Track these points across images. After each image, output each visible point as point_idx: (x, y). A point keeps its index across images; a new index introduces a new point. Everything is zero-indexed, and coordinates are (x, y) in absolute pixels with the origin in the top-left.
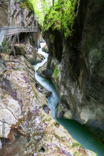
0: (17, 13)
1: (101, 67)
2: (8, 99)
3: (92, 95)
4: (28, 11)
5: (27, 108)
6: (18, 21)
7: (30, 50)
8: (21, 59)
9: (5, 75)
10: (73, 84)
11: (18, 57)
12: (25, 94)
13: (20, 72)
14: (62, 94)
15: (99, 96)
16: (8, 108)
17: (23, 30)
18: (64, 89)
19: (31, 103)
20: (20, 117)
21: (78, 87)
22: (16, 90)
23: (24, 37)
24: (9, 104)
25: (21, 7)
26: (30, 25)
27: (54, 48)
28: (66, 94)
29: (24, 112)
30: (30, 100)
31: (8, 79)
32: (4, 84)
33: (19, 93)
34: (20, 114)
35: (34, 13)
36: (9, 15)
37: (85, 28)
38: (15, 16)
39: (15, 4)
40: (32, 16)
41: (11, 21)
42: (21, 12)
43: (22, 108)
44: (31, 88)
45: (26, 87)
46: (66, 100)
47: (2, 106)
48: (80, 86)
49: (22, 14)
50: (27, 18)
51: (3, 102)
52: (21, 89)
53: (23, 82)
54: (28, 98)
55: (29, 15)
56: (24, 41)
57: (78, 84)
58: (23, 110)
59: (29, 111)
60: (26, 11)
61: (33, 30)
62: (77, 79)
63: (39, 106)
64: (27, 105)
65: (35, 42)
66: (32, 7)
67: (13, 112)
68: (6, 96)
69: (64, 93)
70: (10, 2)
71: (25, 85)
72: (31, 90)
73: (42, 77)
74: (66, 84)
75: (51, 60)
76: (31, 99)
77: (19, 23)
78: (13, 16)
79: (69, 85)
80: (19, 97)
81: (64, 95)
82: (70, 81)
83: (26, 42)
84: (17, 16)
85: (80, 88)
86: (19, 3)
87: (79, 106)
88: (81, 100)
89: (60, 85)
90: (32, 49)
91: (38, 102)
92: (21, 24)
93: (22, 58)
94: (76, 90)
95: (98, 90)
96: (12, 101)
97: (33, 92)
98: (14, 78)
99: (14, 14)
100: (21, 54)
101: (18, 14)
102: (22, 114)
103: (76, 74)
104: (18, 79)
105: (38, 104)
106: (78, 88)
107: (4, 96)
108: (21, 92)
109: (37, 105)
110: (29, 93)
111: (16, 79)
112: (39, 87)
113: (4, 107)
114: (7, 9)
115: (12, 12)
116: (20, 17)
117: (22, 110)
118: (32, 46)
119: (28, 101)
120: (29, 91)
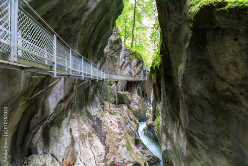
0: (125, 64)
1: (189, 82)
2: (94, 139)
3: (194, 131)
4: (136, 62)
5: (113, 158)
6: (126, 72)
7: (137, 101)
8: (123, 108)
9: (99, 115)
10: (174, 126)
11: (121, 106)
12: (115, 139)
13: (116, 117)
14: (164, 148)
15: (204, 132)
16: (92, 149)
17: (130, 79)
18: (166, 140)
19: (119, 152)
20: (101, 164)
21: (181, 129)
22: (106, 133)
23: (131, 87)
24: (94, 145)
25: (129, 59)
26: (138, 74)
27: (157, 89)
28: (169, 147)
29: (107, 160)
30: (118, 148)
31: (101, 119)
32: (96, 124)
33: (108, 137)
34: (102, 160)
35: (143, 62)
36: (117, 66)
37: (170, 49)
38: (123, 67)
39: (125, 57)
40: (141, 65)
41: (119, 72)
42: (130, 63)
43: (106, 154)
44: (123, 135)
45: (118, 131)
46: (171, 159)
47: (87, 145)
48: (182, 127)
49: (130, 64)
50: (135, 68)
51: (89, 141)
52: (112, 133)
53: (116, 126)
54: (116, 145)
55: (137, 65)
56: (131, 90)
57: (180, 124)
58: (107, 157)
59: (113, 162)
60: (135, 61)
61: (142, 79)
62: (178, 116)
63: (128, 160)
64: (113, 153)
65: (148, 96)
66: (141, 57)
67: (96, 156)
68: (94, 135)
69: (166, 146)
70: (119, 56)
71: (117, 130)
72: (123, 137)
73: (150, 138)
74: (167, 129)
75: (156, 105)
76: (120, 147)
77: (127, 74)
78: (121, 67)
79: (171, 130)
80: (107, 142)
81: (167, 150)
82: (171, 123)
83: (133, 92)
84: (125, 67)
85: (182, 130)
86: (128, 56)
87: (184, 161)
88: (185, 149)
89: (162, 134)
90: (139, 100)
91: (128, 155)
92: (128, 74)
93: (125, 107)
94: (178, 134)
95: (200, 121)
96: (97, 142)
97: (124, 141)
98: (107, 119)
99: (122, 65)
100: (124, 103)
101: (127, 65)
102: (104, 162)
103: (175, 109)
104: (111, 122)
105: (128, 157)
106: (181, 131)
107: (92, 134)
108: (111, 136)
109: (125, 158)
110: (120, 140)
111: (109, 121)
112: (139, 146)
113: (89, 147)
114: (116, 62)
115: (121, 64)
116: (128, 68)
117: (105, 156)
118: (139, 97)
119: (115, 148)
120: (120, 137)
